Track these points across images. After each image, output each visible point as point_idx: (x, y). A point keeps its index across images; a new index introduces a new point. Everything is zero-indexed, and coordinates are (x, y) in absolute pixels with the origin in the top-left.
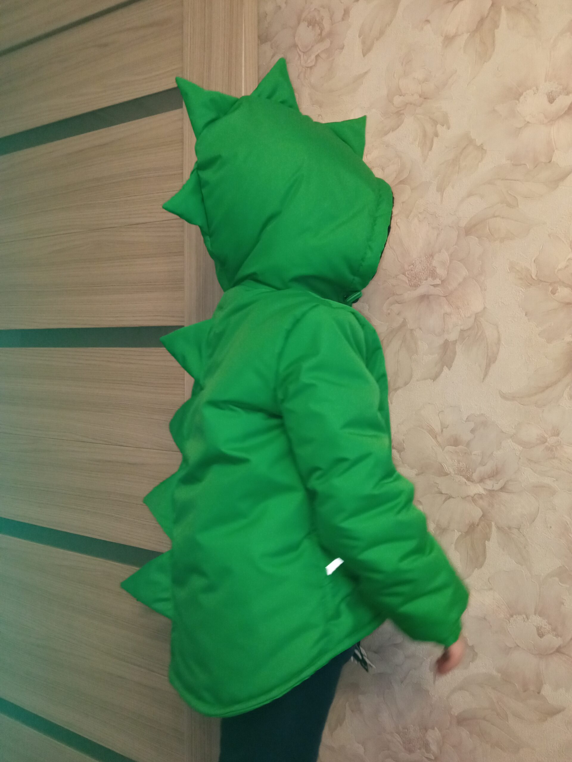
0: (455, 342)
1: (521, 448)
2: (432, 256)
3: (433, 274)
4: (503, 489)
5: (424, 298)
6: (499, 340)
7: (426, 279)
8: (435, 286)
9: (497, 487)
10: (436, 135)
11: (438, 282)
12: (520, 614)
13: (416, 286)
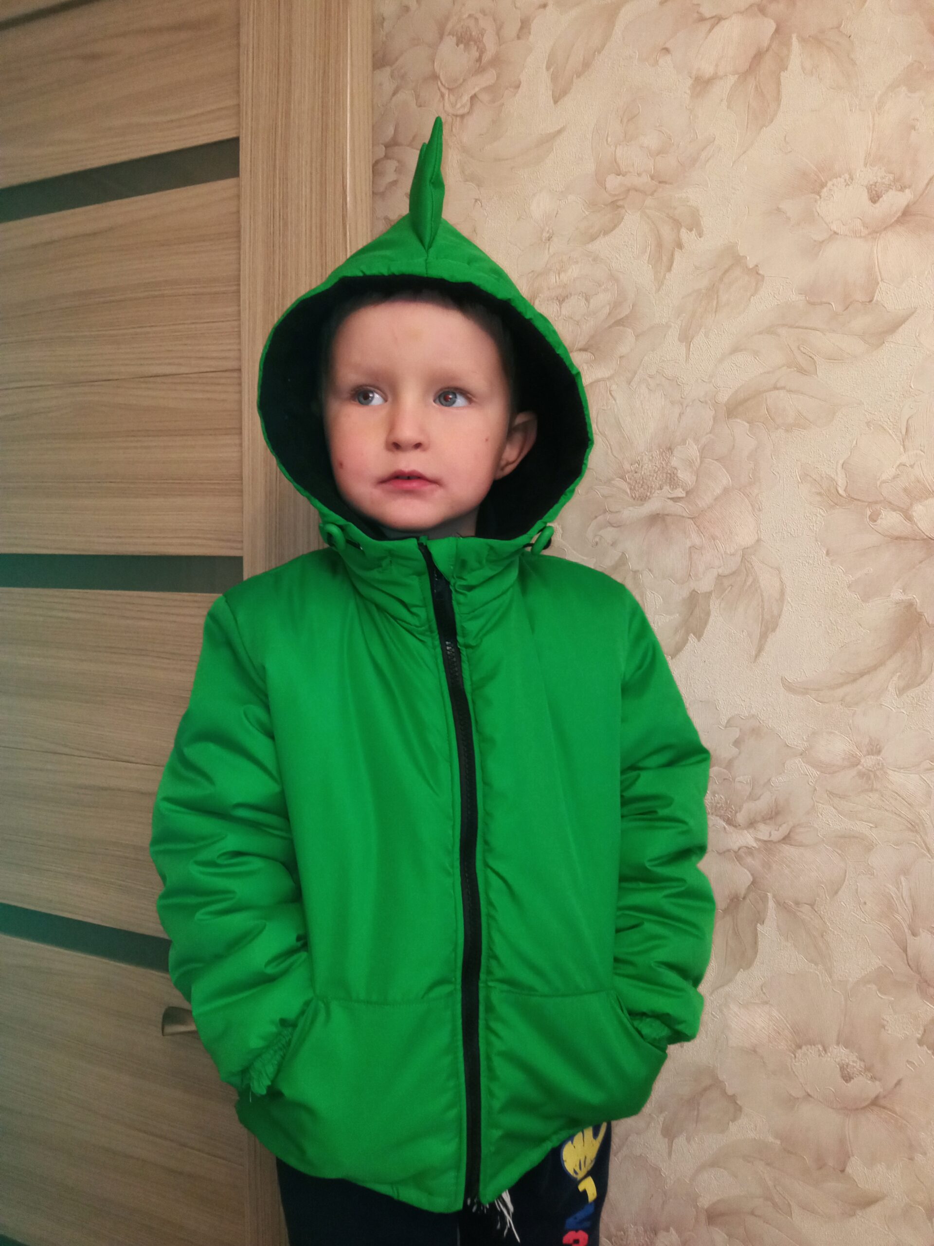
0: (708, 595)
1: (816, 773)
2: (670, 449)
3: (672, 479)
4: (786, 839)
5: (656, 519)
6: (782, 593)
7: (661, 488)
8: (675, 500)
9: (777, 835)
10: (680, 246)
11: (680, 493)
12: (812, 1043)
13: (644, 499)
